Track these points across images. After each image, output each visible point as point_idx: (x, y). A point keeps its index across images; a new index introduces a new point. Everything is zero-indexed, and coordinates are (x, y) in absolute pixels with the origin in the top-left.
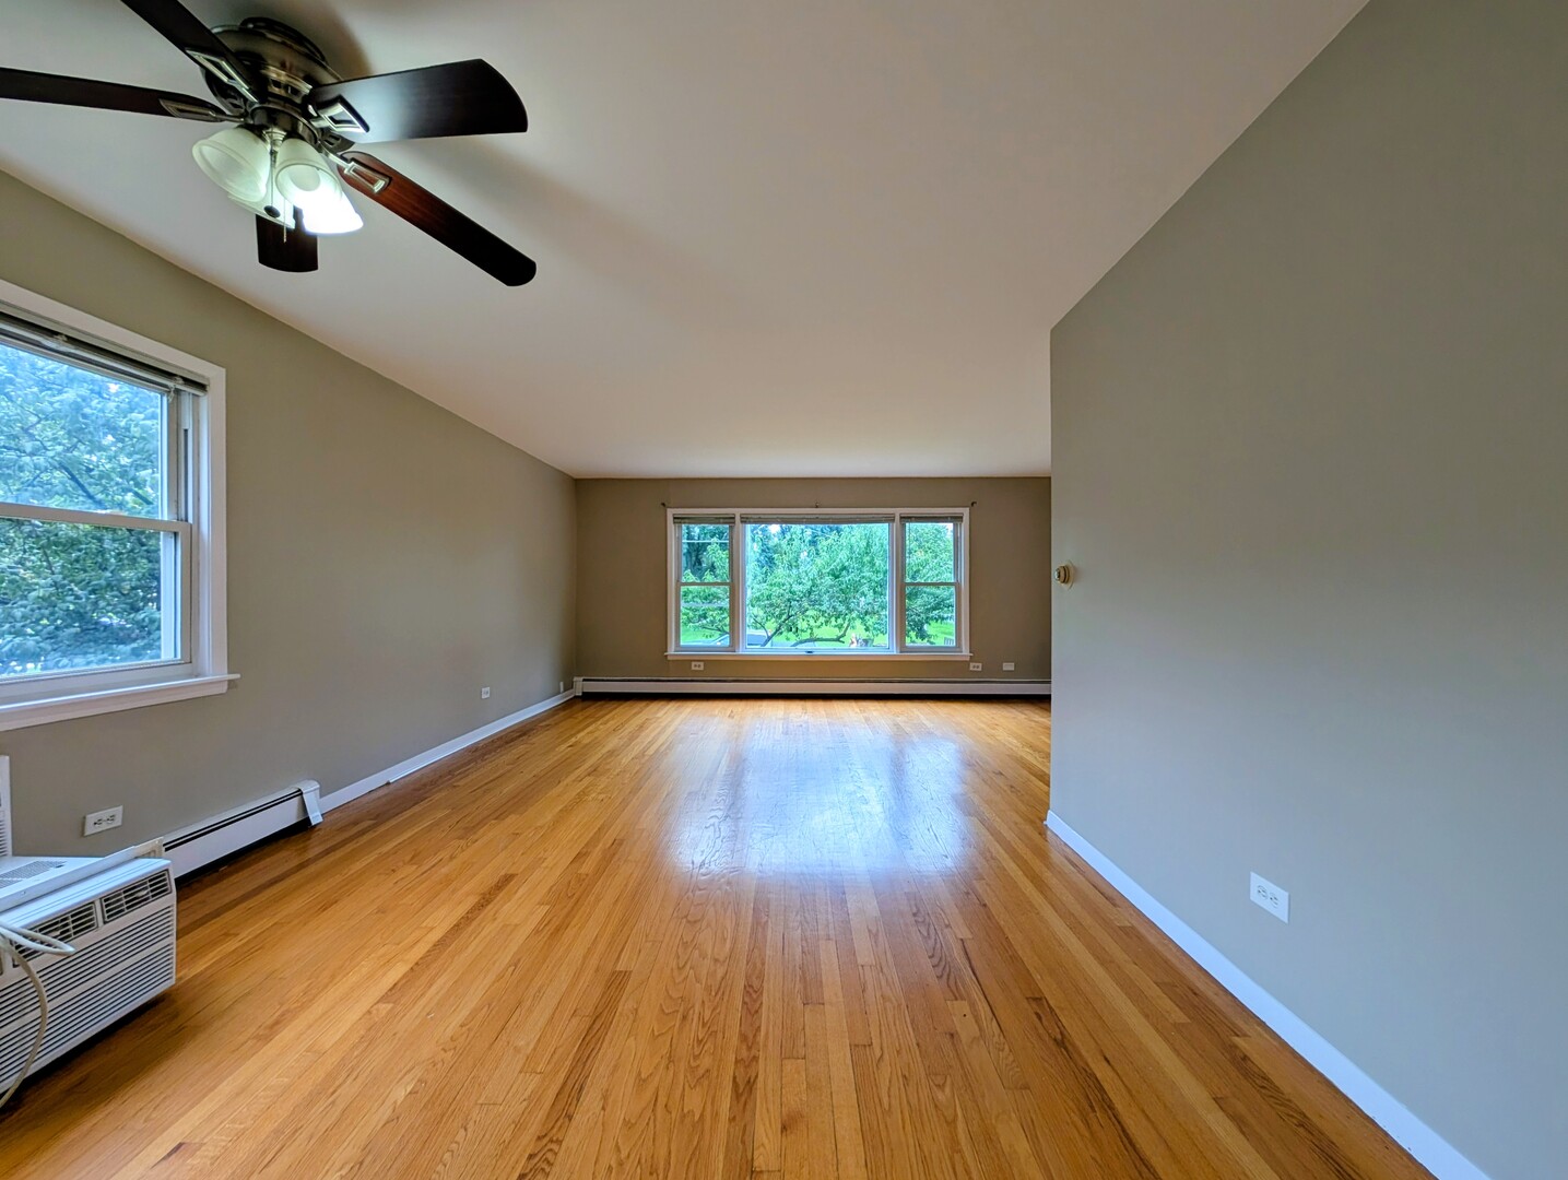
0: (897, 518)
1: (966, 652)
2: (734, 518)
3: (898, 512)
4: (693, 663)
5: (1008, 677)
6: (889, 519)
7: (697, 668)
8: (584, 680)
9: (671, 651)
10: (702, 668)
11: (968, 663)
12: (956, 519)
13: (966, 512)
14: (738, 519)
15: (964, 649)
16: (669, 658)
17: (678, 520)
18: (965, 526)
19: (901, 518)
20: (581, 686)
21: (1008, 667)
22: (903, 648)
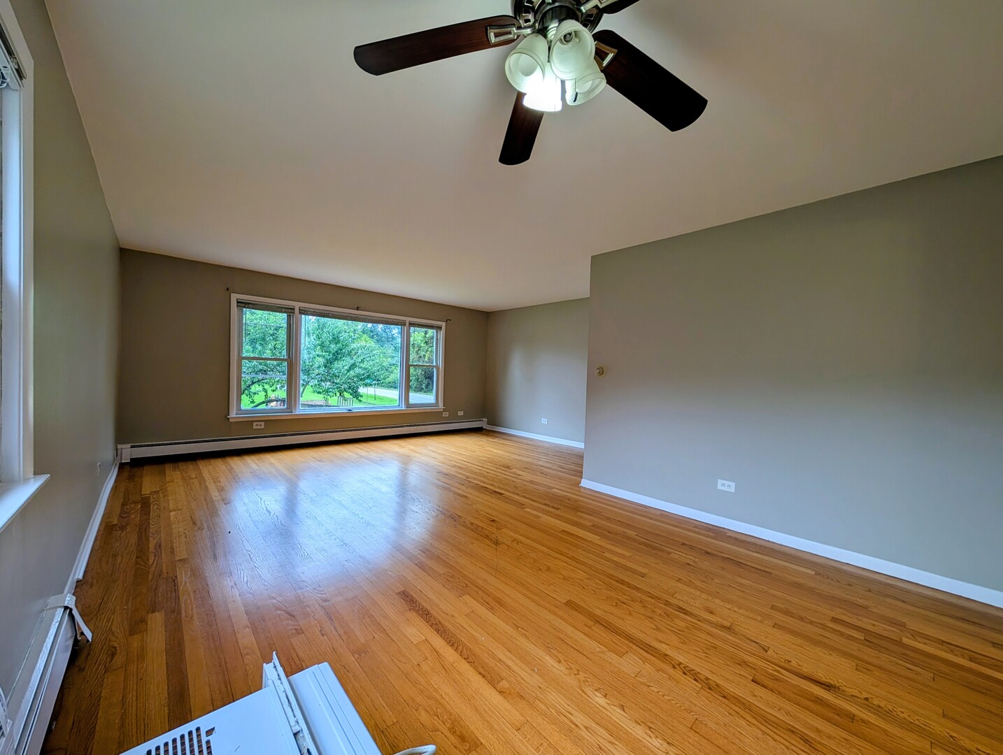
0: (407, 324)
1: (441, 406)
2: (294, 309)
3: (408, 319)
4: (255, 424)
5: (461, 419)
6: (402, 324)
7: (258, 427)
8: (132, 447)
9: (233, 414)
10: (263, 427)
11: (442, 412)
12: (439, 328)
13: (443, 324)
14: (297, 311)
15: (440, 404)
16: (230, 420)
17: (242, 304)
18: (442, 334)
19: (410, 324)
20: (128, 453)
21: (461, 413)
22: (408, 405)
